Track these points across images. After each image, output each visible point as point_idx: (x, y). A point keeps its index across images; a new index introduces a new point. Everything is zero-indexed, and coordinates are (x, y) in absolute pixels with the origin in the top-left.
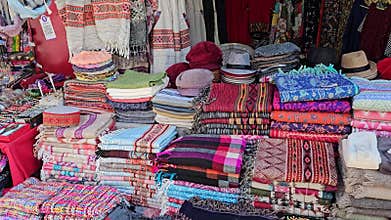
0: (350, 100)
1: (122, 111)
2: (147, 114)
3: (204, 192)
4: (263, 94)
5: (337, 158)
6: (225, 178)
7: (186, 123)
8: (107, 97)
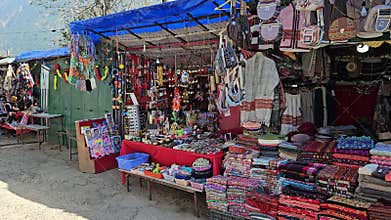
0: (369, 150)
1: (264, 151)
2: (275, 153)
6: (308, 178)
7: (294, 158)
8: (257, 143)
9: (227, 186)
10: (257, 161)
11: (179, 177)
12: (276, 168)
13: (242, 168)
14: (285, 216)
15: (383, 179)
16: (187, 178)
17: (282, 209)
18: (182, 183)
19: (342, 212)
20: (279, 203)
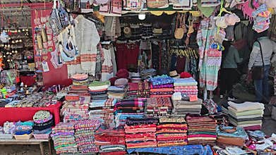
0: (173, 83)
2: (105, 95)
3: (132, 116)
4: (147, 85)
5: (171, 100)
6: (139, 109)
7: (120, 97)
8: (88, 90)
9: (75, 130)
10: (93, 105)
11: (19, 133)
12: (112, 107)
13: (80, 112)
14: (132, 142)
15: (189, 100)
16: (29, 132)
17: (128, 137)
18: (25, 138)
19: (171, 128)
20: (126, 134)
